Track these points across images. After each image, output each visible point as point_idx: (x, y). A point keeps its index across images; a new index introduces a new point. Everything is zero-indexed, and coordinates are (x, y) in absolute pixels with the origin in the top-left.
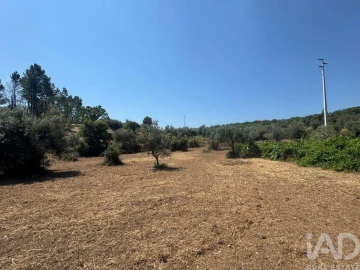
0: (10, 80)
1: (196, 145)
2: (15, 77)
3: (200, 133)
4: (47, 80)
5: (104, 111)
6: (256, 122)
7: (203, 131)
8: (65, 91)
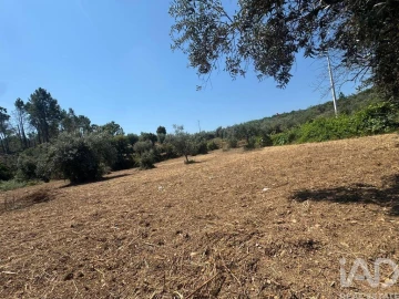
0: (14, 107)
1: (215, 147)
2: (19, 104)
3: (218, 135)
4: (54, 103)
5: (118, 126)
6: (274, 116)
7: (220, 133)
8: (72, 111)
